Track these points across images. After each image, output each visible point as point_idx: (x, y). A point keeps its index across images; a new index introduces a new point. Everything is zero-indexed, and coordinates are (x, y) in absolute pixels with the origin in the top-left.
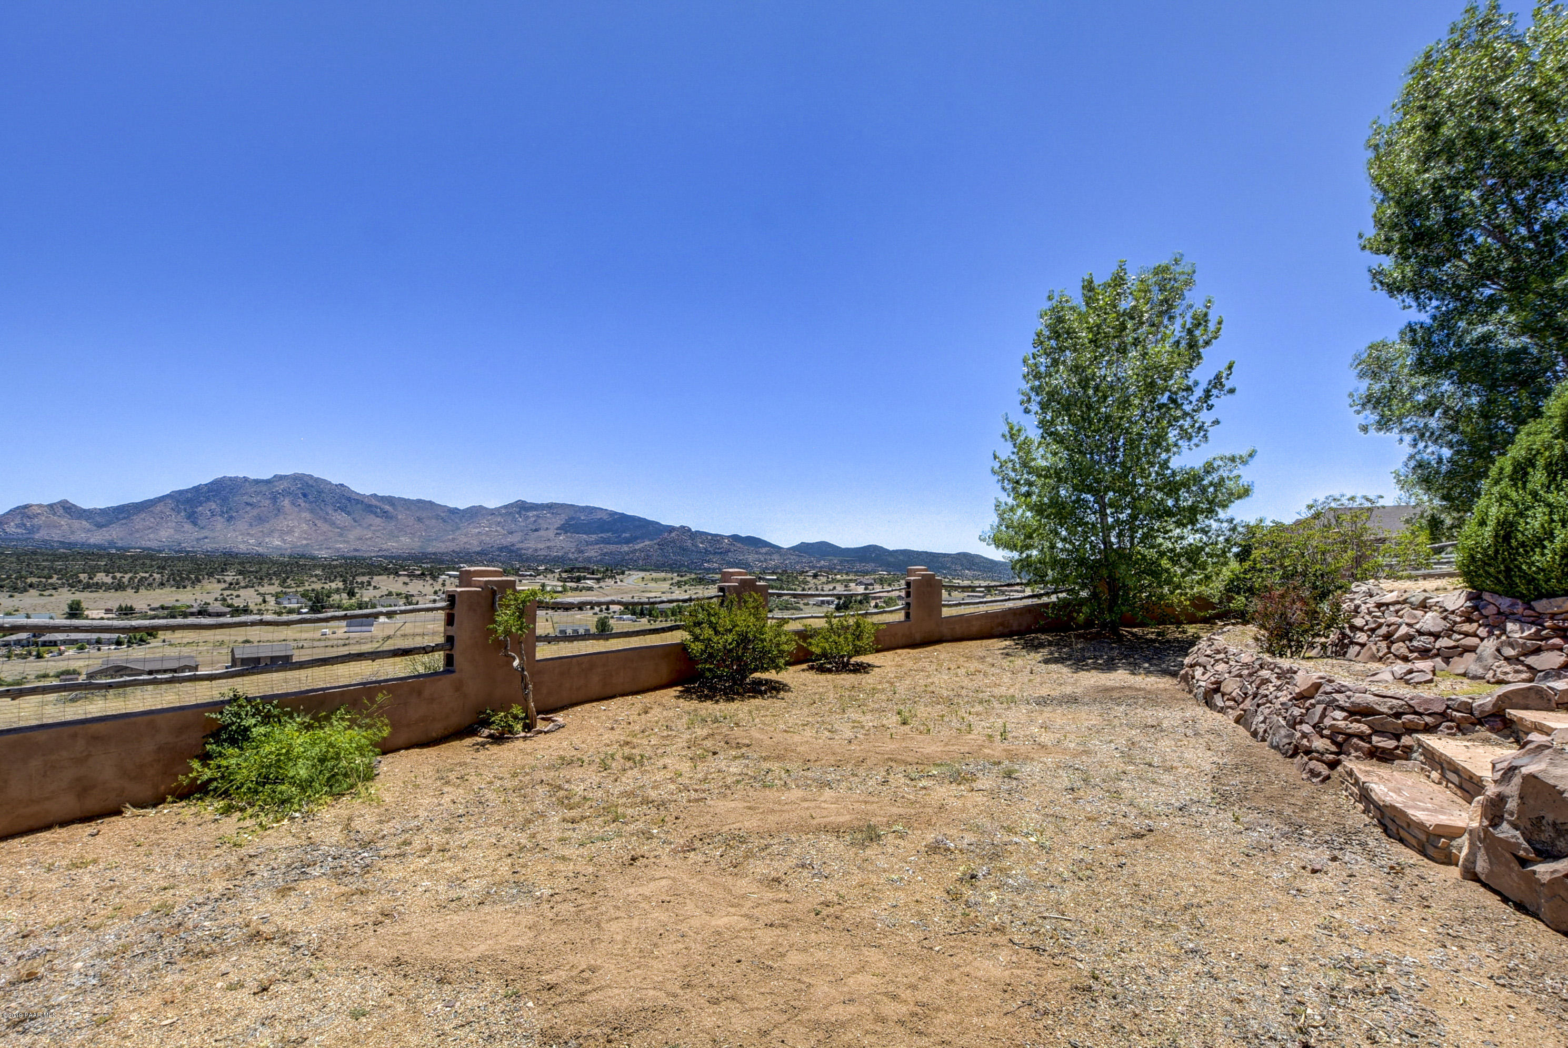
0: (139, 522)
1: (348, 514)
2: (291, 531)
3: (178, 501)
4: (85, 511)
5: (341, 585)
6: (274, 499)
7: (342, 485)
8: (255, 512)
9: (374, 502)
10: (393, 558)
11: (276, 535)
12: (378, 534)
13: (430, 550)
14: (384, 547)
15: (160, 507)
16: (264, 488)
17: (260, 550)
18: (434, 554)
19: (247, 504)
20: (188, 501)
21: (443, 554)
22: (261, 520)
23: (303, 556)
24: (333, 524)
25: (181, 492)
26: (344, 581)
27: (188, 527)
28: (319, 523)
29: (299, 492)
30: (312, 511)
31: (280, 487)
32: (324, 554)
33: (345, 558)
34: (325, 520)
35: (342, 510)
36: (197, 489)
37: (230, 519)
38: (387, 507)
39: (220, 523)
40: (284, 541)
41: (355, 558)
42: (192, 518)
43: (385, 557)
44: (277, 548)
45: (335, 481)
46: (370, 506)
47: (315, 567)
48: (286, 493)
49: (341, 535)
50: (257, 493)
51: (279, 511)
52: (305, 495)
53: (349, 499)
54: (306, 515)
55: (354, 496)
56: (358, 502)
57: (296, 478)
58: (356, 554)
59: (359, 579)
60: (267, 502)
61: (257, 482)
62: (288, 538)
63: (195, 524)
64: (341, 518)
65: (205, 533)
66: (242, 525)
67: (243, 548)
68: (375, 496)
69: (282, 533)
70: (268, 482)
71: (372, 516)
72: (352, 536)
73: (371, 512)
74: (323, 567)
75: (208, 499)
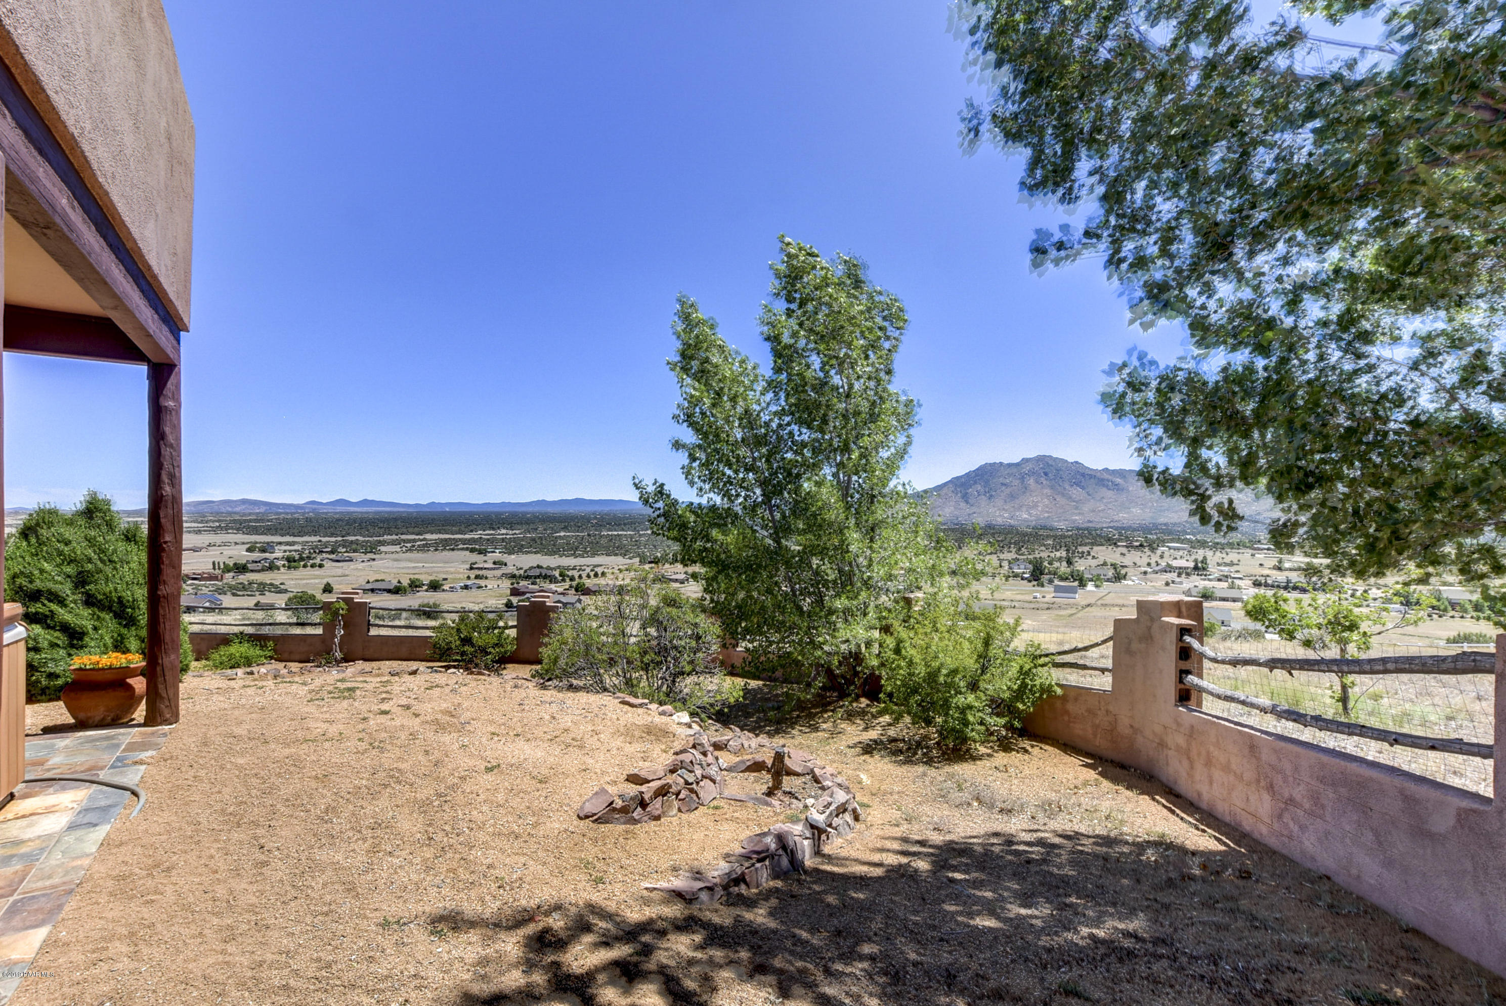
1: (1083, 488)
2: (1035, 506)
3: (956, 485)
5: (1064, 554)
6: (1022, 479)
7: (1077, 462)
8: (1008, 491)
9: (1106, 476)
10: (1123, 528)
11: (1024, 509)
12: (1110, 506)
13: (1162, 520)
14: (1116, 518)
15: (945, 491)
16: (1014, 470)
17: (1012, 522)
18: (1165, 524)
19: (1002, 484)
20: (963, 485)
21: (1175, 524)
22: (1012, 497)
23: (1044, 528)
24: (1070, 498)
25: (958, 478)
26: (1068, 551)
27: (963, 505)
28: (1058, 498)
29: (1041, 472)
30: (1052, 487)
31: (1027, 468)
32: (1062, 525)
33: (1078, 529)
34: (1063, 495)
35: (1077, 485)
36: (968, 475)
37: (991, 496)
38: (1118, 480)
39: (983, 500)
40: (1030, 514)
41: (1087, 529)
42: (965, 498)
43: (1116, 528)
44: (1025, 520)
45: (1071, 460)
46: (1103, 480)
47: (1048, 537)
48: (1032, 473)
49: (1077, 508)
50: (1009, 475)
51: (1026, 489)
52: (1046, 474)
53: (1083, 475)
54: (1047, 491)
55: (1087, 472)
56: (1091, 477)
57: (1040, 459)
58: (1090, 525)
59: (1080, 549)
60: (1016, 482)
61: (1010, 465)
62: (1033, 512)
63: (967, 502)
64: (1076, 492)
65: (974, 509)
66: (999, 502)
67: (1000, 520)
68: (1106, 470)
69: (1030, 507)
70: (1017, 465)
71: (1105, 489)
72: (1086, 508)
73: (1104, 485)
74: (1055, 537)
75: (975, 483)
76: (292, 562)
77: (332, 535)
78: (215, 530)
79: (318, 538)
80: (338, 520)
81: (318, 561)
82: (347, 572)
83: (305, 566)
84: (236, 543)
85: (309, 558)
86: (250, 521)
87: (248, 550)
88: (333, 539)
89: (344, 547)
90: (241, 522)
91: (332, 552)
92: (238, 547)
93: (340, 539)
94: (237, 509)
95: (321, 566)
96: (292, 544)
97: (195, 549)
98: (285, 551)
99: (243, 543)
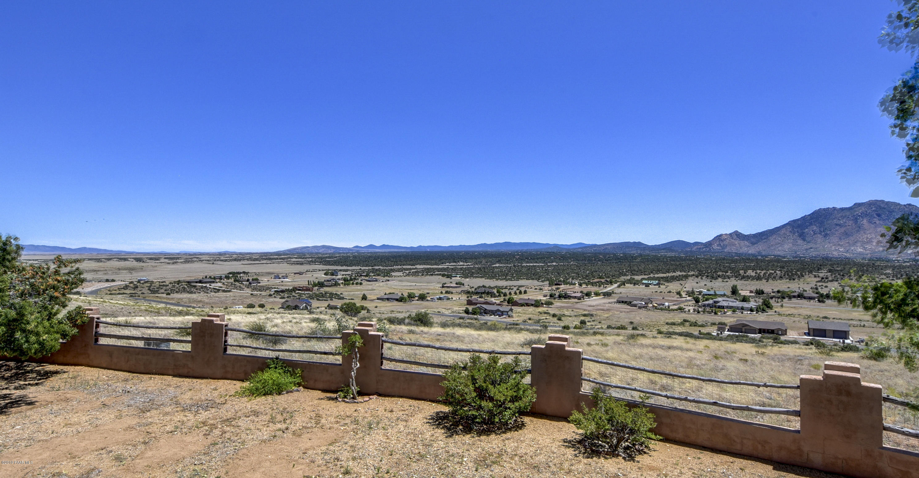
0: (773, 240)
2: (870, 241)
3: (793, 227)
4: (746, 236)
6: (856, 220)
7: (910, 205)
8: (842, 230)
11: (859, 244)
15: (783, 231)
16: (848, 213)
17: (848, 255)
19: (837, 225)
20: (799, 226)
22: (847, 234)
23: (879, 259)
25: (794, 221)
27: (800, 242)
29: (874, 213)
31: (859, 211)
36: (803, 218)
37: (826, 236)
39: (819, 238)
40: (865, 249)
42: (802, 236)
44: (860, 253)
45: (903, 203)
48: (865, 215)
50: (843, 217)
51: (859, 228)
52: (879, 215)
54: (881, 229)
57: (871, 204)
60: (850, 223)
61: (842, 209)
62: (868, 247)
63: (804, 240)
65: (811, 245)
66: (835, 239)
67: (836, 254)
69: (863, 243)
70: (850, 209)
75: (811, 224)
76: (347, 282)
77: (367, 266)
78: (310, 263)
79: (359, 267)
80: (369, 257)
81: (359, 281)
82: (374, 288)
83: (353, 284)
84: (319, 270)
85: (355, 279)
86: (326, 257)
87: (325, 274)
88: (367, 268)
89: (373, 272)
90: (321, 258)
91: (366, 276)
92: (320, 272)
93: (370, 268)
94: (320, 251)
95: (361, 284)
96: (347, 271)
97: (300, 273)
98: (343, 275)
99: (323, 270)
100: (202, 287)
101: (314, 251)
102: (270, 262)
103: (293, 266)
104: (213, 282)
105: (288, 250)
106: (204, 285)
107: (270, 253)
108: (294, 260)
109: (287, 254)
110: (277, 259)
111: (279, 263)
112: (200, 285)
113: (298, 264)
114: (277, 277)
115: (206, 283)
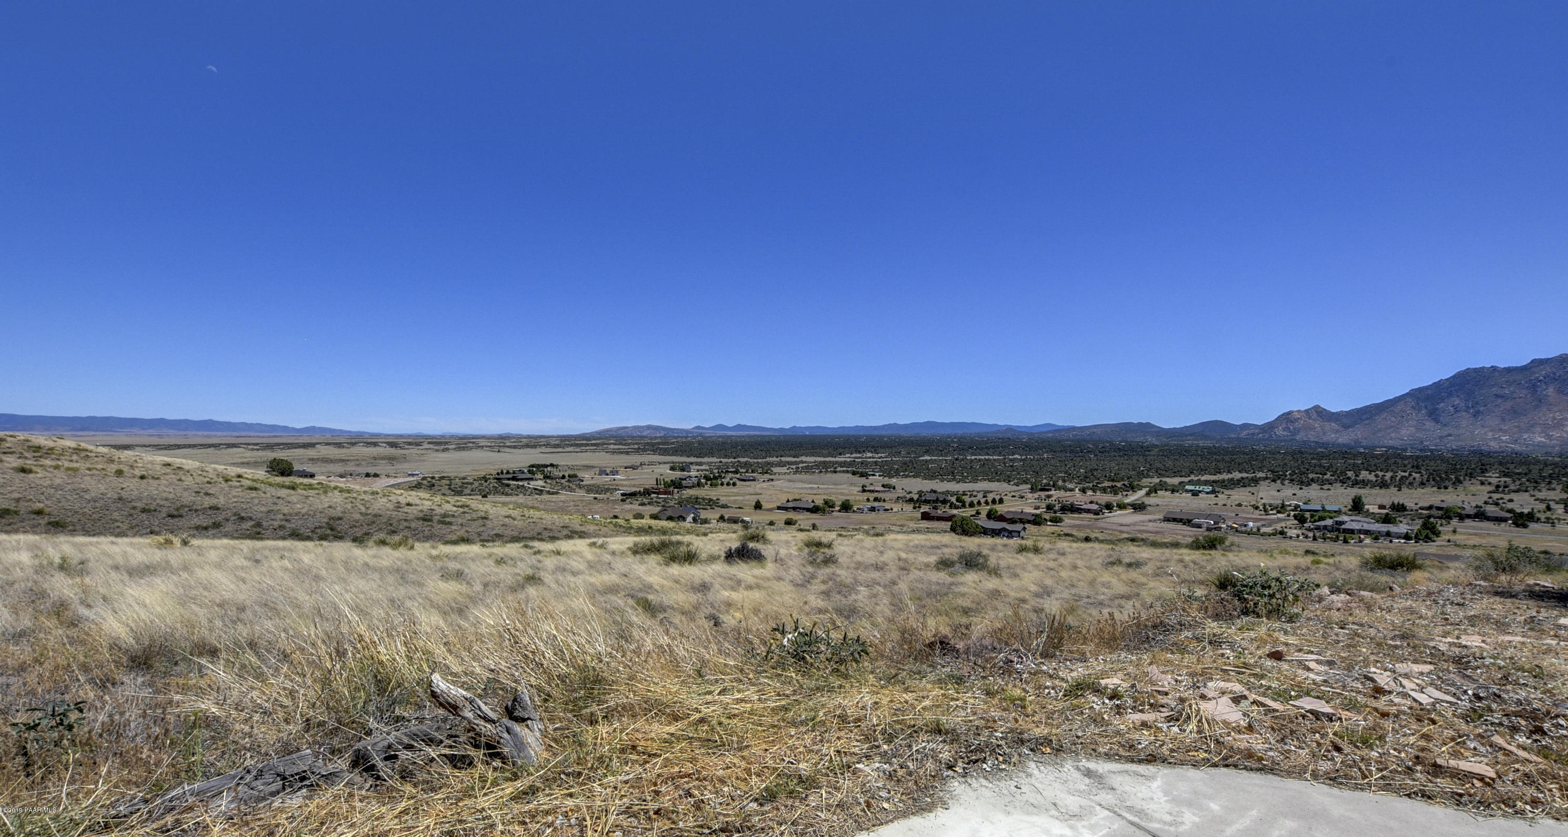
76: (712, 480)
78: (637, 451)
79: (716, 459)
81: (728, 480)
82: (758, 491)
83: (722, 484)
84: (660, 463)
85: (720, 477)
86: (659, 444)
87: (672, 469)
89: (742, 467)
90: (653, 445)
91: (735, 472)
92: (661, 466)
93: (733, 460)
94: (645, 434)
95: (734, 484)
96: (700, 464)
97: (634, 468)
98: (698, 471)
99: (665, 463)
100: (518, 487)
101: (635, 434)
102: (578, 450)
103: (616, 457)
104: (532, 479)
105: (596, 432)
106: (521, 483)
107: (572, 436)
108: (612, 446)
109: (599, 439)
110: (587, 445)
111: (594, 451)
112: (515, 483)
113: (622, 453)
114: (603, 472)
115: (522, 480)
